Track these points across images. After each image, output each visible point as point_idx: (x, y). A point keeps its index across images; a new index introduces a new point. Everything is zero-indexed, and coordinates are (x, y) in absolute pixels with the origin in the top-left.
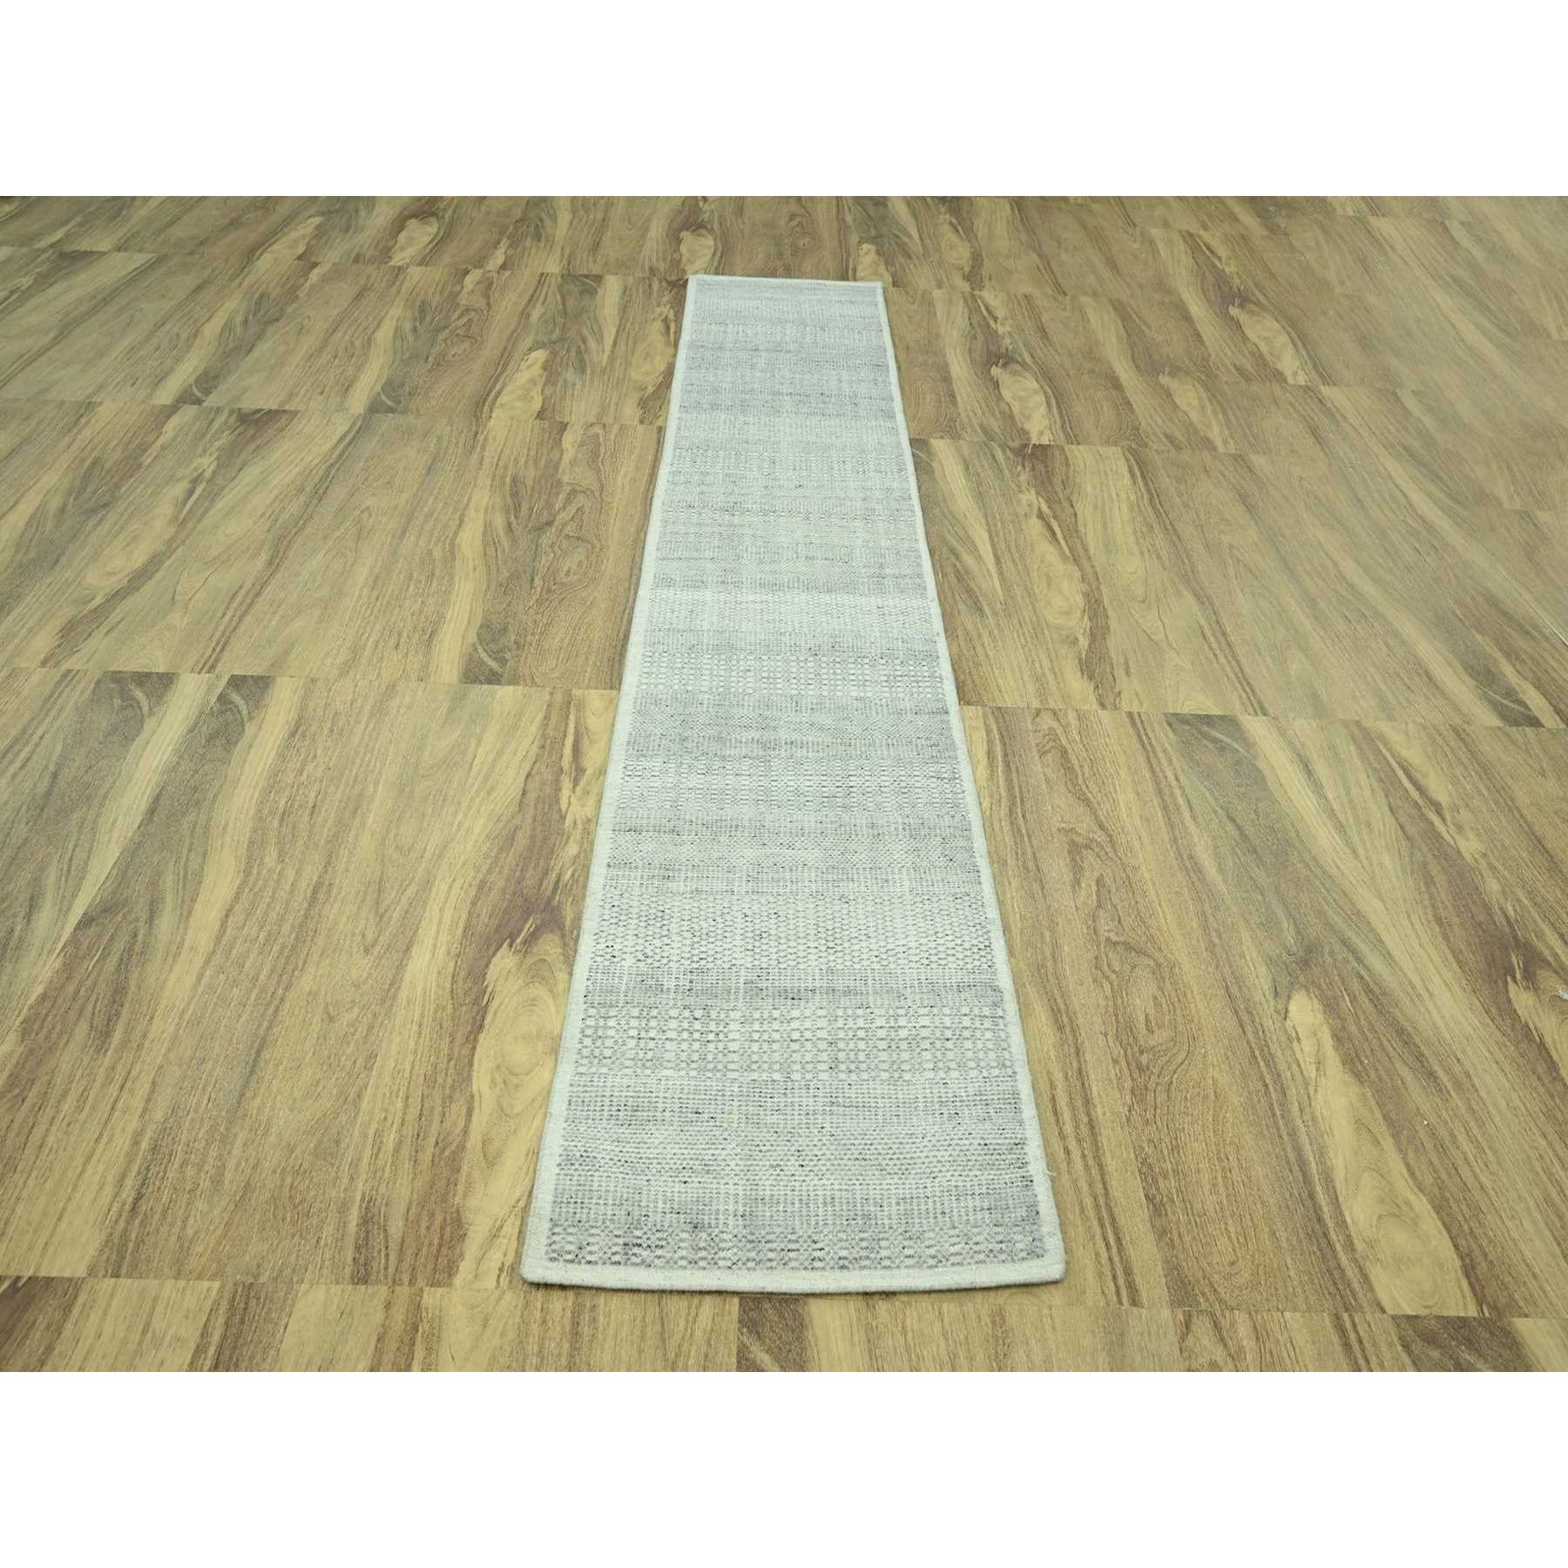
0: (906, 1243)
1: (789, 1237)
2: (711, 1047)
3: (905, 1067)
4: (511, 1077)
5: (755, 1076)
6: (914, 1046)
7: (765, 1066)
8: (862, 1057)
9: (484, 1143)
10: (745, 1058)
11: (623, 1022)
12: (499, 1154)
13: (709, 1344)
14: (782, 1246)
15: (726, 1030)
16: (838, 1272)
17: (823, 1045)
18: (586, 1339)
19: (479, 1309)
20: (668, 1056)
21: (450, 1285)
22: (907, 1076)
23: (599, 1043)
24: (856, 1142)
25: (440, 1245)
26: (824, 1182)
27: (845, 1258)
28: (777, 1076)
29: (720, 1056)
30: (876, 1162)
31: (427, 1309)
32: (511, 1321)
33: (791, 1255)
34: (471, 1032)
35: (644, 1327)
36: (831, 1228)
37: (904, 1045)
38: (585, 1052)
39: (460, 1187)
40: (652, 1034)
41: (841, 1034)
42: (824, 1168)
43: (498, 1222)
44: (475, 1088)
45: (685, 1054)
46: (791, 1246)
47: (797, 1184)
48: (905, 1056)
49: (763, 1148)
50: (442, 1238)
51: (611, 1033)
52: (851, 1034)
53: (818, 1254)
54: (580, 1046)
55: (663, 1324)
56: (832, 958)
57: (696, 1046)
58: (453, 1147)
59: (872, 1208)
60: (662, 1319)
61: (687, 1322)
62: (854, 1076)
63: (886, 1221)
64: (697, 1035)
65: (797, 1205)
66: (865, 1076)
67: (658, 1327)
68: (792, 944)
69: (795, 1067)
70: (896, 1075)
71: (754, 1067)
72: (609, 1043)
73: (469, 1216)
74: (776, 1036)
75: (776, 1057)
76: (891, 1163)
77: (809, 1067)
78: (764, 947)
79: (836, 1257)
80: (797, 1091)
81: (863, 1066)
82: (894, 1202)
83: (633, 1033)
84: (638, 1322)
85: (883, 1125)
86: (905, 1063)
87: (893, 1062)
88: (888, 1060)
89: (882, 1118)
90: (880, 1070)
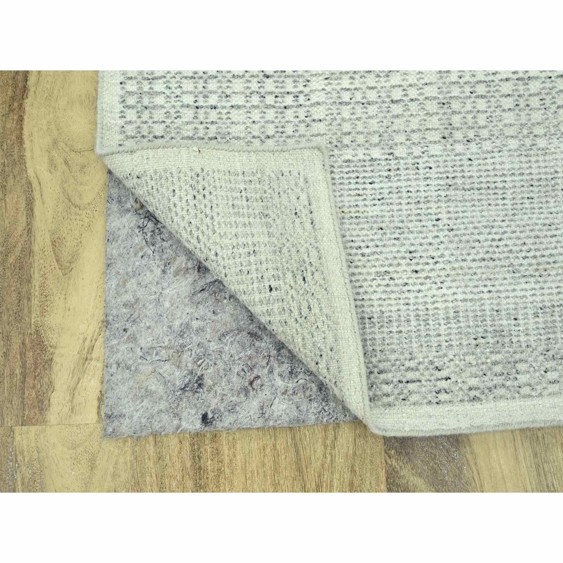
0: (549, 365)
1: (407, 364)
2: (289, 113)
3: (539, 131)
4: (73, 155)
5: (348, 154)
6: (548, 102)
7: (361, 139)
8: (482, 120)
9: (53, 243)
10: (334, 128)
11: (173, 85)
12: (74, 258)
13: (353, 471)
14: (399, 376)
15: (306, 90)
16: (468, 406)
17: (432, 107)
18: (211, 475)
19: (81, 449)
20: (236, 130)
21: (44, 422)
22: (542, 143)
23: (145, 116)
24: (481, 238)
25: (24, 376)
26: (444, 291)
27: (477, 389)
28: (376, 153)
29: (302, 128)
30: (507, 263)
31: (22, 452)
32: (121, 460)
33: (411, 386)
34: (13, 98)
35: (276, 456)
36: (456, 350)
37: (535, 102)
38: (130, 130)
39: (35, 302)
40: (213, 100)
41: (456, 91)
42: (443, 273)
43: (88, 343)
44: (30, 172)
45: (256, 126)
46: (410, 375)
47: (411, 295)
48: (537, 116)
49: (366, 251)
50: (24, 366)
51: (160, 100)
52: (468, 89)
53: (443, 384)
54: (121, 122)
55: (297, 452)
57: (271, 114)
58: (17, 251)
59: (505, 322)
60: (296, 445)
61: (325, 446)
62: (473, 147)
63: (523, 339)
64: (270, 100)
65: (414, 323)
66: (488, 146)
67: (292, 454)
69: (400, 138)
70: (528, 142)
71: (346, 140)
72: (159, 115)
73: (52, 338)
74: (372, 95)
75: (374, 124)
76: (525, 262)
77: (415, 137)
79: (465, 387)
80: (403, 172)
81: (485, 133)
82: (530, 312)
83: (188, 99)
84: (268, 450)
85: (513, 212)
86: (538, 126)
87: (523, 125)
88: (516, 123)
89: (512, 202)
90: (507, 137)
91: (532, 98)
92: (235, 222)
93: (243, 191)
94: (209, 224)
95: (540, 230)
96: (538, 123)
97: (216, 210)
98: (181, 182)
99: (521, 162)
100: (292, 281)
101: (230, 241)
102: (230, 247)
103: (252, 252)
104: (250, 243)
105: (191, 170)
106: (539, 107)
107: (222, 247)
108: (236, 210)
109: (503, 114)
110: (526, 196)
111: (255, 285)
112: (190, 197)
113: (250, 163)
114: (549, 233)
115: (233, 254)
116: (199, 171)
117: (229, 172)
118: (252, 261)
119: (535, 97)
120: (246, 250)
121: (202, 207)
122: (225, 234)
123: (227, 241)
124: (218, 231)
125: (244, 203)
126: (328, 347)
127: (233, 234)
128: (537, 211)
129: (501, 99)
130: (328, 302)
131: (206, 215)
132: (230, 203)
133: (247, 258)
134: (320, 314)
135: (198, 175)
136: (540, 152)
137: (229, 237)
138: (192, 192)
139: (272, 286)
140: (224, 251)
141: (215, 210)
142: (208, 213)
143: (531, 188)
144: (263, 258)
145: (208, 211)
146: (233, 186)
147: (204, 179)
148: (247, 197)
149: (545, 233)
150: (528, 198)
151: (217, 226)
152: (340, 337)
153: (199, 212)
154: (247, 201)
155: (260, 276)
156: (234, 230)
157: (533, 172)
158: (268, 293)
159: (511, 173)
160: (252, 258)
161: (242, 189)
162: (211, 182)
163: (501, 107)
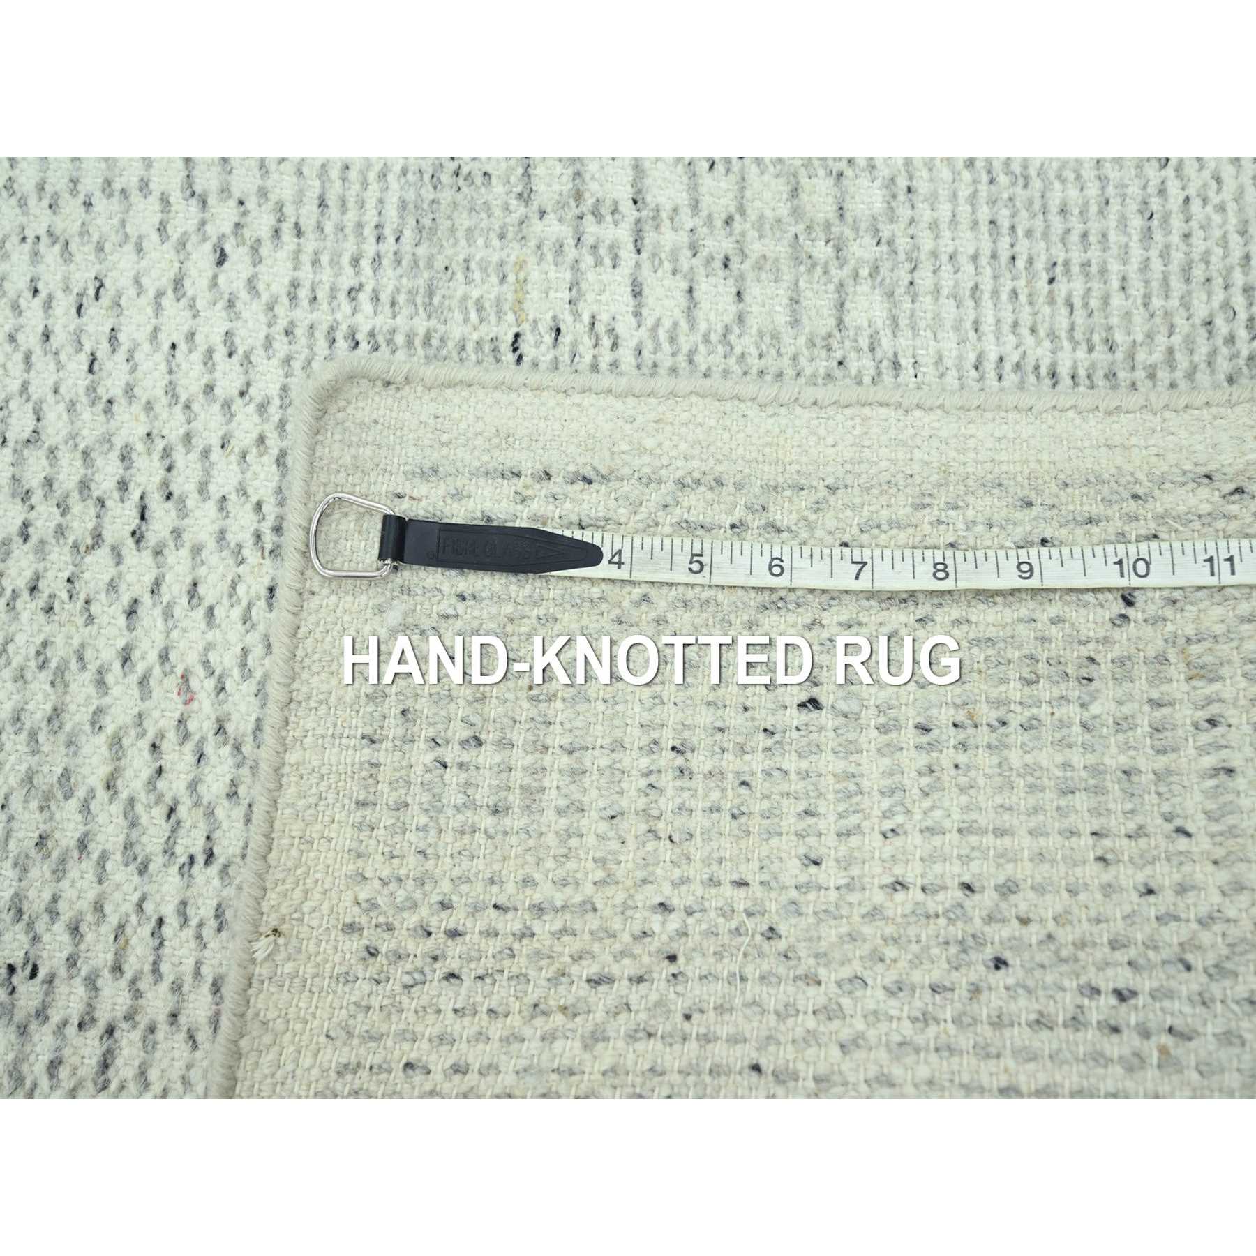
56: (203, 522)
68: (94, 770)
70: (863, 248)
78: (99, 951)
85: (1100, 347)
86: (804, 197)
87: (800, 257)
88: (787, 277)
89: (1066, 345)
90: (840, 323)
91: (706, 202)
92: (560, 812)
93: (439, 752)
94: (557, 926)
95: (1165, 255)
96: (795, 192)
97: (510, 888)
98: (384, 1028)
99: (937, 291)
100: (791, 618)
101: (631, 843)
102: (651, 845)
103: (680, 761)
104: (644, 762)
105: (347, 978)
106: (733, 178)
107: (644, 881)
108: (515, 798)
109: (753, 323)
110: (1042, 284)
111: (790, 763)
112: (449, 997)
113: (332, 700)
114: (1177, 223)
115: (676, 838)
116: (356, 944)
117: (361, 804)
118: (708, 766)
119: (703, 190)
120: (667, 781)
121: (493, 946)
122: (601, 862)
123: (629, 858)
124: (589, 889)
125: (488, 756)
126: (1018, 515)
127: (603, 827)
128: (1094, 254)
129: (703, 326)
130: (875, 491)
131: (523, 935)
132: (488, 822)
133: (698, 780)
134: (910, 530)
135: (372, 953)
136: (904, 213)
137: (614, 845)
138: (434, 987)
139: (804, 697)
140: (659, 871)
141: (509, 892)
142: (517, 927)
143: (1021, 263)
144: (705, 717)
145: (511, 923)
146: (419, 797)
147: (390, 928)
148: (464, 743)
149: (1175, 239)
150: (1051, 281)
151: (569, 890)
152: (989, 466)
153: (507, 963)
154: (479, 742)
155: (761, 740)
156: (592, 823)
157: (971, 251)
158: (824, 717)
159: (972, 334)
160: (700, 762)
161: (429, 757)
162: (401, 895)
163: (727, 330)
